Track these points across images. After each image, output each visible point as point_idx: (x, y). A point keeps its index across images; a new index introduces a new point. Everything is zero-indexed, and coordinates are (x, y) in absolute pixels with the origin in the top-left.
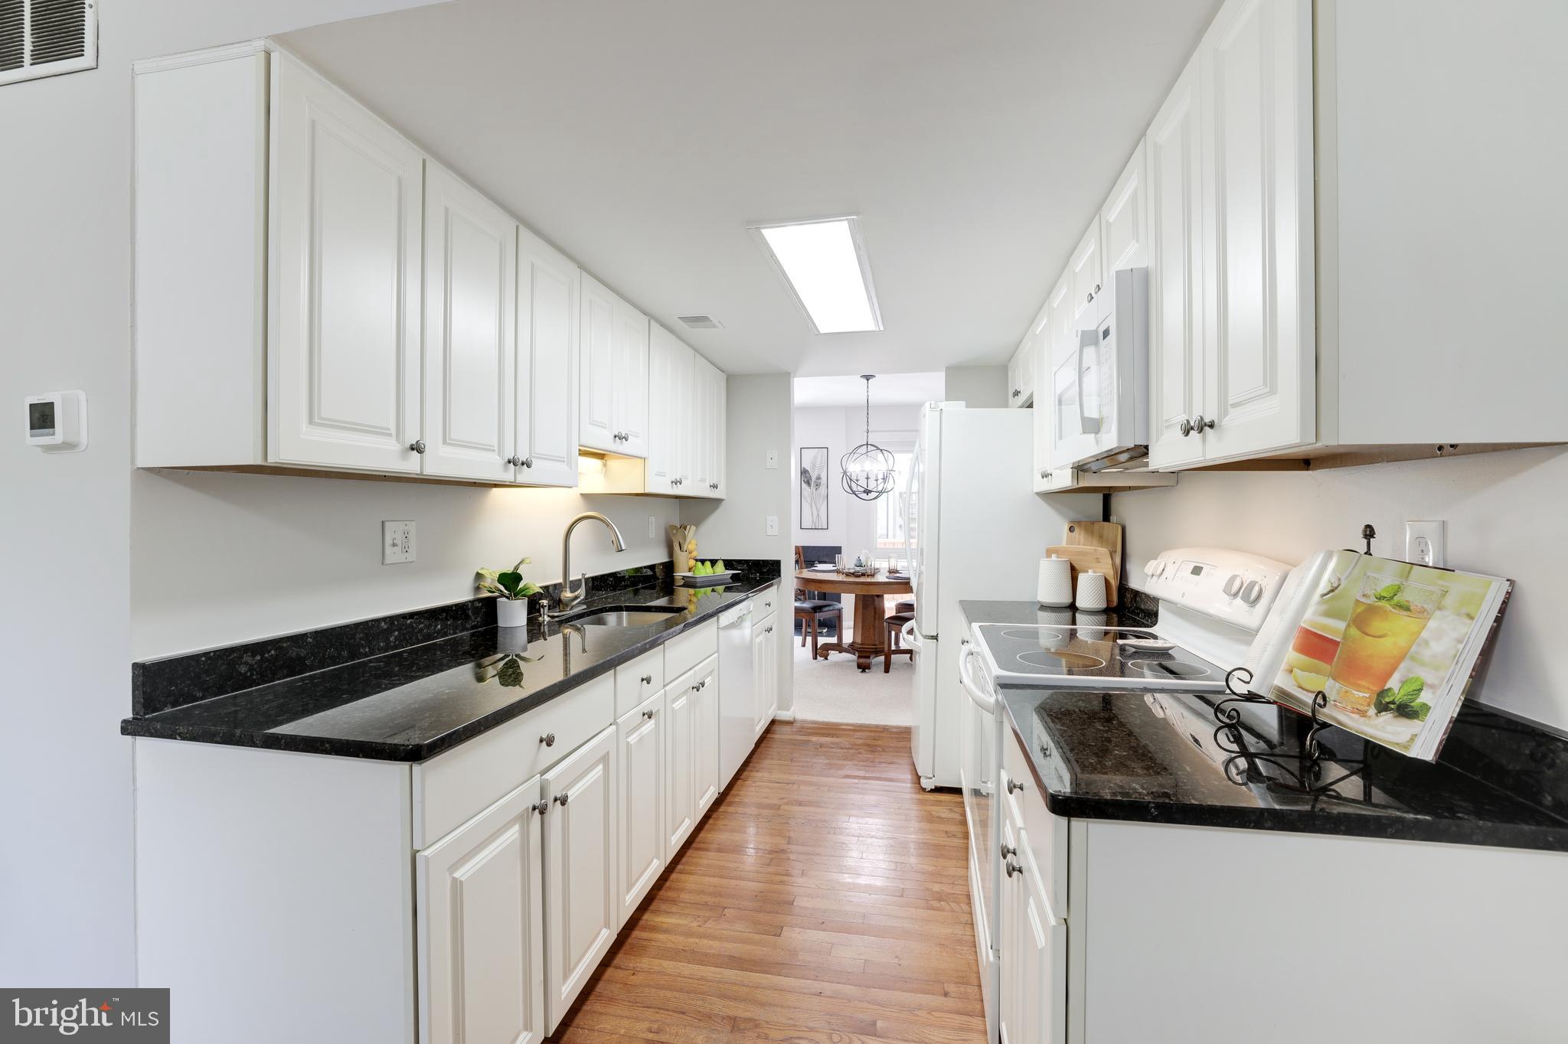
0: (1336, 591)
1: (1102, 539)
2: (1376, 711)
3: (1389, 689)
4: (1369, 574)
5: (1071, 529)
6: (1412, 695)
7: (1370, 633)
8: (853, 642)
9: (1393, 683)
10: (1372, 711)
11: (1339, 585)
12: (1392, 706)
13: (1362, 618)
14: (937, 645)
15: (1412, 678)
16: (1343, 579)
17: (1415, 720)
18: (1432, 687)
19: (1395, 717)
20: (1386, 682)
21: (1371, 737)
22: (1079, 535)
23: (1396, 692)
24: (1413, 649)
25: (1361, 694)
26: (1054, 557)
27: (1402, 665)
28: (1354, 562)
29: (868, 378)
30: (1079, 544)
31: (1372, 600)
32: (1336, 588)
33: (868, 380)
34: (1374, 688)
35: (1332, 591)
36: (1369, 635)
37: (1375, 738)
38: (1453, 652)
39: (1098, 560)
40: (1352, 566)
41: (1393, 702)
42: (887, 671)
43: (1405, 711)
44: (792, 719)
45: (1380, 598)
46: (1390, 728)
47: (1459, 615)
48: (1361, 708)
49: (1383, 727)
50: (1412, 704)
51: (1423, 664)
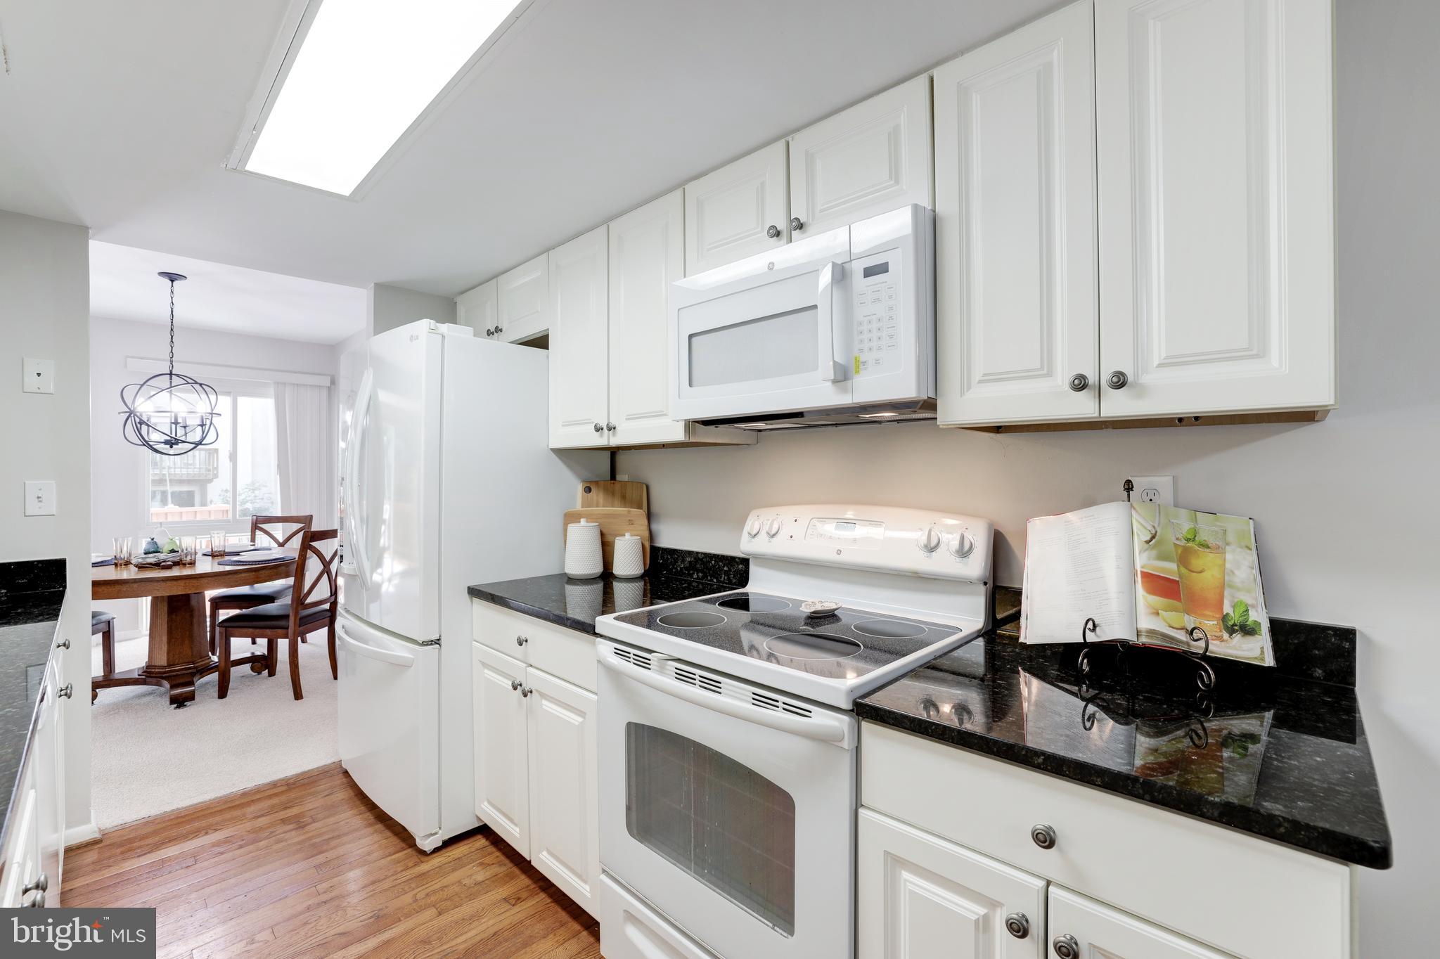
0: (1157, 537)
1: (625, 500)
2: (1228, 635)
3: (1227, 614)
4: (1172, 521)
5: (588, 490)
6: (1244, 616)
7: (1193, 570)
8: (148, 667)
9: (1227, 609)
10: (1226, 636)
11: (1156, 532)
12: (1236, 628)
13: (1184, 558)
14: (440, 650)
15: (1237, 602)
16: (1156, 526)
17: (1256, 636)
18: (1253, 606)
19: (1243, 636)
20: (1222, 609)
21: (1236, 657)
22: (597, 495)
23: (1233, 615)
24: (1226, 578)
25: (1211, 623)
26: (583, 521)
27: (1226, 593)
28: (1158, 511)
29: (172, 277)
30: (597, 507)
31: (1183, 543)
32: (1156, 534)
33: (172, 281)
34: (1217, 616)
35: (1153, 537)
36: (1193, 572)
37: (1239, 658)
38: (1252, 577)
39: (631, 523)
40: (1157, 514)
41: (1234, 625)
42: (223, 693)
43: (1247, 630)
44: (97, 836)
45: (1188, 540)
46: (1245, 646)
47: (1241, 547)
48: (1217, 634)
49: (1240, 647)
50: (1247, 623)
51: (1238, 589)
